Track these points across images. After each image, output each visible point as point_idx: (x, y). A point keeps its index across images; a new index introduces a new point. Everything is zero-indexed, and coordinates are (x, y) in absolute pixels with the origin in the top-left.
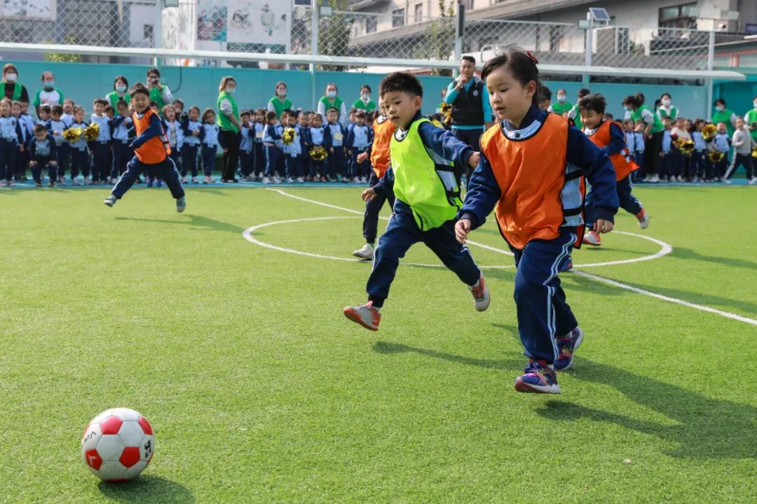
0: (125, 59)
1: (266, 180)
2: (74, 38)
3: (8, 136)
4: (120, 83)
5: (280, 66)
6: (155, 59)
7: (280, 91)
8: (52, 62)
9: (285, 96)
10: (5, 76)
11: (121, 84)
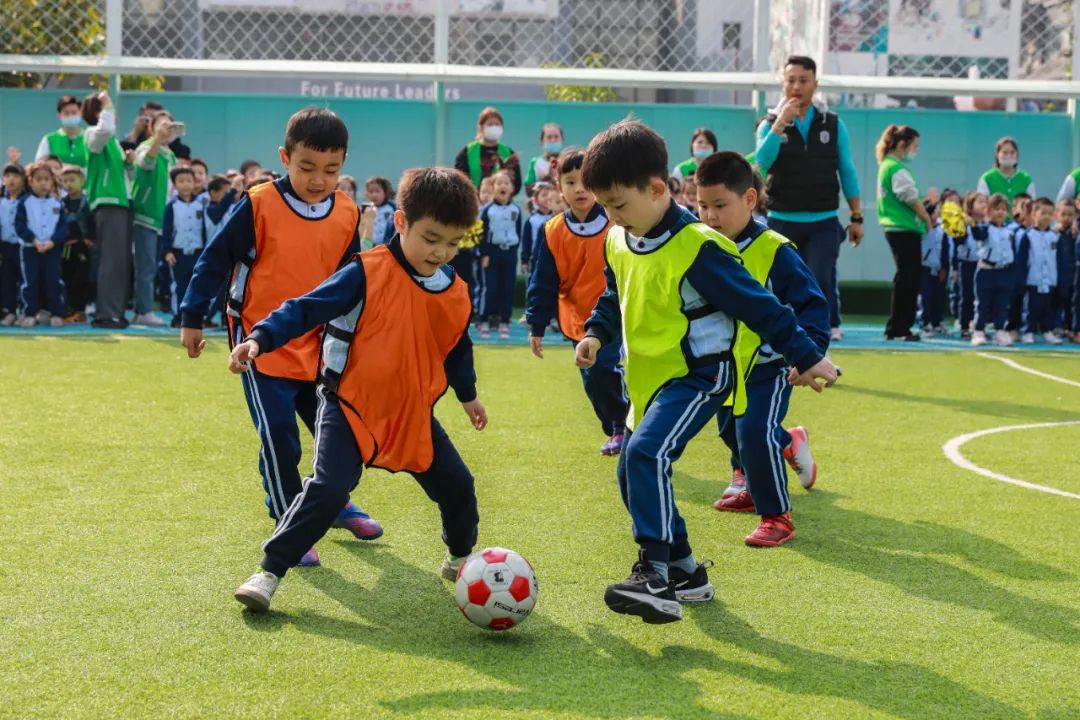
0: (686, 94)
1: (978, 338)
2: (601, 56)
3: (505, 239)
4: (700, 142)
5: (998, 104)
6: (755, 94)
7: (1004, 158)
8: (560, 101)
9: (1015, 166)
10: (482, 129)
11: (703, 145)
